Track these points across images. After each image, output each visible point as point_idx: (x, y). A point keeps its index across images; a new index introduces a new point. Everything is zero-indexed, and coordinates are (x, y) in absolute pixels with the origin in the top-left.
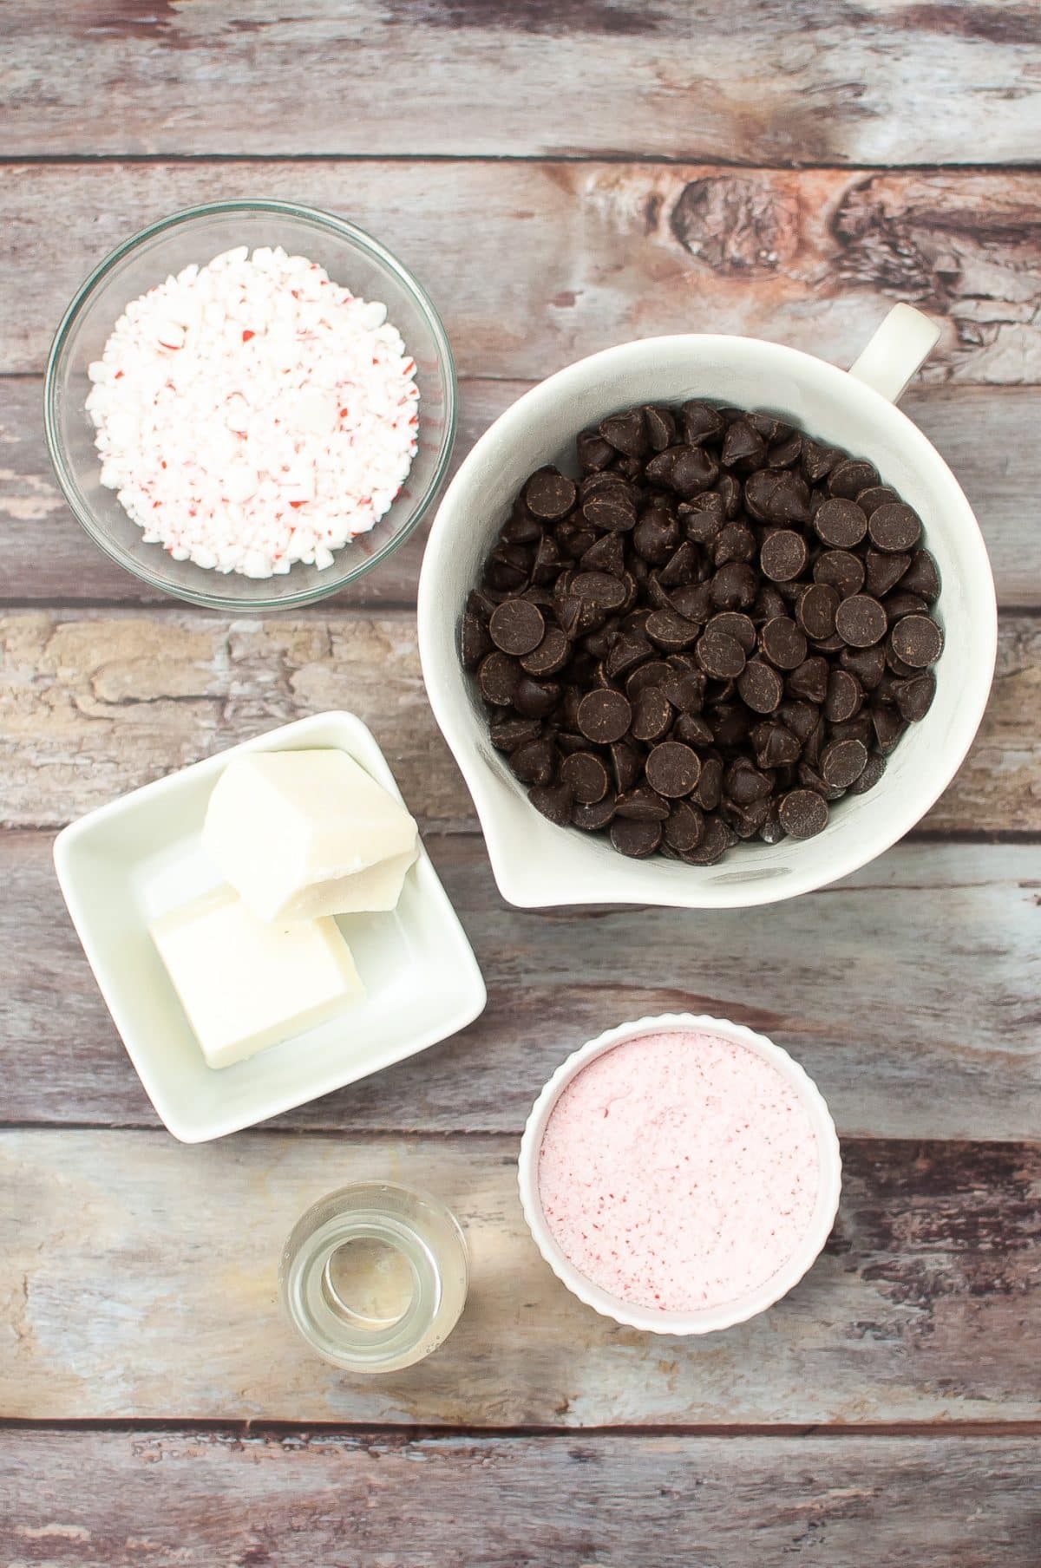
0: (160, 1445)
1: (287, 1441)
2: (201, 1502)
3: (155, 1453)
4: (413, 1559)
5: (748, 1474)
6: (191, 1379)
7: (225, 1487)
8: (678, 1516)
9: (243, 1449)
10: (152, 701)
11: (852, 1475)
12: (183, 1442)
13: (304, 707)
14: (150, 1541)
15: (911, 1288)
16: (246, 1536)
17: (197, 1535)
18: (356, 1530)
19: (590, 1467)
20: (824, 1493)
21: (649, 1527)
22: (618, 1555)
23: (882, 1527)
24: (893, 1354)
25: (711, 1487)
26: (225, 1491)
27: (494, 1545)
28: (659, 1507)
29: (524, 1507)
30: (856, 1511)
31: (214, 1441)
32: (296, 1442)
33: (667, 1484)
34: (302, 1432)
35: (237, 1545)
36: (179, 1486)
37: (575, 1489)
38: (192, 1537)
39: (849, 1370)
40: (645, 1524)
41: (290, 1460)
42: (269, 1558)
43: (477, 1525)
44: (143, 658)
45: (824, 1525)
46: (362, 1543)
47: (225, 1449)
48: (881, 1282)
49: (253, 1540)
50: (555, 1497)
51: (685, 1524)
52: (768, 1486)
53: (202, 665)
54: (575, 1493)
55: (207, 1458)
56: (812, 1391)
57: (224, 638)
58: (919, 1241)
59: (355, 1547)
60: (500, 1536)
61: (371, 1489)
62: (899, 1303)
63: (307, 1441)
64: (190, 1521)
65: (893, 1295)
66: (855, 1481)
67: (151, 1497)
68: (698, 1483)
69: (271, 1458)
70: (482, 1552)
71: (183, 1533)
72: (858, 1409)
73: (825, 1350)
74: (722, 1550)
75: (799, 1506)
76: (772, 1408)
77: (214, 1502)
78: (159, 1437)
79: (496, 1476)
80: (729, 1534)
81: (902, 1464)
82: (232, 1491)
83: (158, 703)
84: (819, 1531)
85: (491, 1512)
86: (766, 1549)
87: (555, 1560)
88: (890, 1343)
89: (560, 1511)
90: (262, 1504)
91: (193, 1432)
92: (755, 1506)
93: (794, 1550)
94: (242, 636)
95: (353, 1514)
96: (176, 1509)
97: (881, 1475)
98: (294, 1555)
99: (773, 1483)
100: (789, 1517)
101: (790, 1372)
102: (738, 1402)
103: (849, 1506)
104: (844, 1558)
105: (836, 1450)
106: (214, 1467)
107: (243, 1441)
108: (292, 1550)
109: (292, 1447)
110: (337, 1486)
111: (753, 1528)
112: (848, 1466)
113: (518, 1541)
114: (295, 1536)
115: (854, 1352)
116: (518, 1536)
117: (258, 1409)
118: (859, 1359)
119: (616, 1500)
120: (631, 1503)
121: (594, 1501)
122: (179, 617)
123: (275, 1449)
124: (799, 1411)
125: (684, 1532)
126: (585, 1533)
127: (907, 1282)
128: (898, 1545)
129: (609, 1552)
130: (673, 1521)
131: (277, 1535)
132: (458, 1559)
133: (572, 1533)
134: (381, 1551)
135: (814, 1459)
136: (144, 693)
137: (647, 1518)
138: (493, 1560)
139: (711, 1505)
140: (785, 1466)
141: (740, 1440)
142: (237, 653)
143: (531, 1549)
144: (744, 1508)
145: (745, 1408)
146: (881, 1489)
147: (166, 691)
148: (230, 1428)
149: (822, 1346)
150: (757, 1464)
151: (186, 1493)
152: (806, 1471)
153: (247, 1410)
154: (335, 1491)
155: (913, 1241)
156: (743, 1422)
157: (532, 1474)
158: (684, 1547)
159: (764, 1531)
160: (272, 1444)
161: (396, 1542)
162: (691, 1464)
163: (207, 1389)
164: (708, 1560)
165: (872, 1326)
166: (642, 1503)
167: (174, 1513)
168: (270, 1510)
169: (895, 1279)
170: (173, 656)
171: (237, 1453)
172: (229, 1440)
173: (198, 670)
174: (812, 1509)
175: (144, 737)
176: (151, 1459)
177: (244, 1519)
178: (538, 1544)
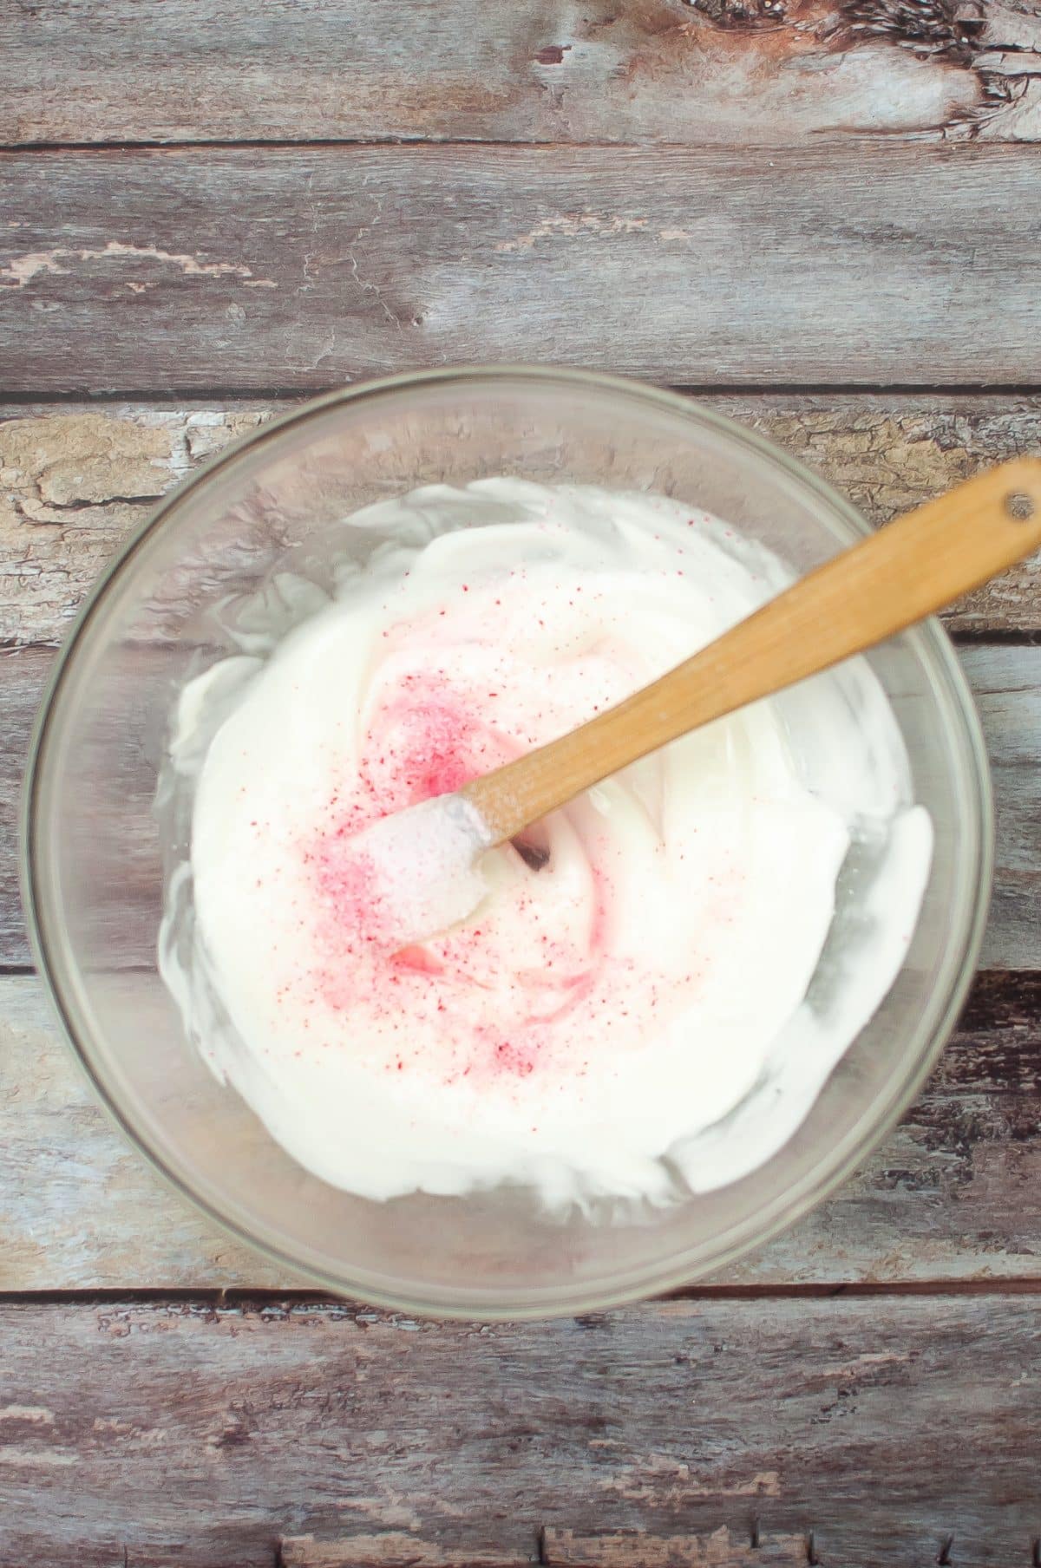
0: (127, 1318)
1: (266, 1311)
2: (175, 1378)
3: (123, 1326)
4: (407, 1438)
5: (772, 1339)
6: (161, 1245)
7: (200, 1362)
8: (696, 1386)
9: (218, 1321)
10: (105, 503)
11: (886, 1338)
12: (153, 1314)
13: (272, 509)
14: (119, 1422)
15: (947, 1133)
16: (224, 1414)
17: (170, 1415)
18: (344, 1407)
19: (599, 1334)
20: (855, 1358)
21: (664, 1399)
22: (630, 1428)
23: (918, 1395)
24: (928, 1204)
25: (731, 1354)
26: (199, 1367)
27: (495, 1421)
28: (674, 1376)
29: (527, 1378)
30: (891, 1378)
31: (186, 1313)
32: (276, 1312)
33: (683, 1352)
34: (283, 1301)
35: (213, 1425)
36: (150, 1362)
37: (583, 1359)
38: (165, 1417)
39: (881, 1224)
40: (659, 1395)
41: (269, 1332)
42: (249, 1439)
43: (476, 1399)
44: (92, 456)
45: (855, 1393)
46: (350, 1420)
47: (198, 1321)
48: (913, 1126)
49: (232, 1420)
50: (562, 1367)
51: (704, 1394)
52: (794, 1352)
53: (159, 463)
54: (582, 1363)
55: (179, 1331)
56: (841, 1247)
57: (181, 433)
58: (954, 1081)
59: (343, 1425)
60: (501, 1411)
61: (360, 1362)
62: (933, 1149)
63: (288, 1311)
64: (163, 1401)
65: (928, 1140)
66: (888, 1345)
67: (119, 1374)
68: (716, 1350)
69: (250, 1330)
70: (482, 1428)
71: (155, 1412)
72: (891, 1267)
73: (854, 1202)
74: (743, 1421)
75: (828, 1373)
76: (798, 1267)
77: (189, 1379)
78: (127, 1309)
79: (495, 1346)
80: (751, 1405)
81: (939, 1325)
82: (207, 1366)
83: (111, 505)
84: (850, 1400)
85: (491, 1384)
86: (793, 1420)
87: (562, 1435)
88: (924, 1193)
89: (566, 1382)
90: (240, 1380)
91: (164, 1303)
92: (780, 1373)
93: (822, 1421)
94: (201, 430)
95: (340, 1389)
96: (146, 1387)
97: (917, 1338)
98: (276, 1435)
99: (799, 1348)
100: (817, 1385)
101: (814, 1227)
102: (760, 1261)
103: (882, 1372)
104: (877, 1429)
105: (869, 1311)
106: (187, 1341)
107: (218, 1312)
108: (274, 1430)
109: (271, 1317)
110: (322, 1359)
111: (777, 1398)
112: (881, 1328)
113: (521, 1416)
114: (277, 1415)
115: (885, 1204)
116: (520, 1411)
117: (233, 1277)
118: (891, 1212)
119: (626, 1370)
120: (644, 1372)
121: (604, 1371)
122: (131, 411)
123: (253, 1320)
124: (826, 1270)
125: (702, 1403)
126: (593, 1406)
127: (942, 1127)
128: (936, 1414)
129: (620, 1427)
130: (690, 1391)
131: (257, 1413)
132: (456, 1436)
133: (580, 1406)
134: (371, 1429)
135: (844, 1321)
136: (95, 494)
137: (661, 1388)
138: (495, 1436)
139: (731, 1374)
140: (812, 1330)
141: (763, 1303)
142: (197, 449)
143: (536, 1424)
144: (768, 1376)
145: (767, 1266)
146: (917, 1354)
147: (120, 493)
148: (205, 1299)
149: (850, 1197)
150: (781, 1329)
151: (157, 1369)
152: (837, 1335)
153: (223, 1279)
154: (319, 1365)
155: (949, 1082)
156: (765, 1282)
157: (535, 1342)
158: (703, 1419)
159: (788, 1401)
160: (250, 1315)
161: (388, 1420)
162: (708, 1329)
163: (178, 1256)
164: (729, 1433)
165: (905, 1175)
166: (656, 1372)
167: (144, 1392)
168: (249, 1387)
169: (927, 1124)
170: (127, 454)
171: (212, 1325)
172: (203, 1311)
173: (154, 468)
174: (841, 1376)
175: (95, 543)
176: (119, 1334)
177: (221, 1396)
178: (544, 1420)
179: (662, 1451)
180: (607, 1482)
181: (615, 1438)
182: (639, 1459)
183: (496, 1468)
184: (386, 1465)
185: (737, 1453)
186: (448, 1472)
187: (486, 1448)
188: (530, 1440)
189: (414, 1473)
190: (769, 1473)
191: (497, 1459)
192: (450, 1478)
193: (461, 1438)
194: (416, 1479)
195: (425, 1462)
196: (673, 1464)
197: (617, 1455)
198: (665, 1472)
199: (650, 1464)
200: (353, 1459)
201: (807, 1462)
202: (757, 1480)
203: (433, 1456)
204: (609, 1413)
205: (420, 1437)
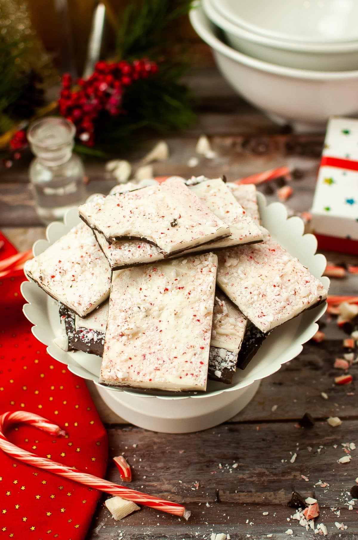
179: (259, 466)
180: (241, 476)
181: (243, 463)
182: (251, 469)
183: (202, 473)
184: (163, 472)
185: (285, 466)
186: (185, 474)
187: (198, 467)
188: (213, 464)
189: (173, 474)
190: (297, 472)
191: (202, 470)
192: (185, 475)
193: (189, 464)
194: (174, 476)
195: (177, 471)
196: (264, 470)
197: (244, 468)
198: (261, 472)
199: (255, 470)
200: (151, 471)
201: (310, 469)
202: (293, 474)
203: (180, 469)
204: (240, 456)
205: (175, 464)
